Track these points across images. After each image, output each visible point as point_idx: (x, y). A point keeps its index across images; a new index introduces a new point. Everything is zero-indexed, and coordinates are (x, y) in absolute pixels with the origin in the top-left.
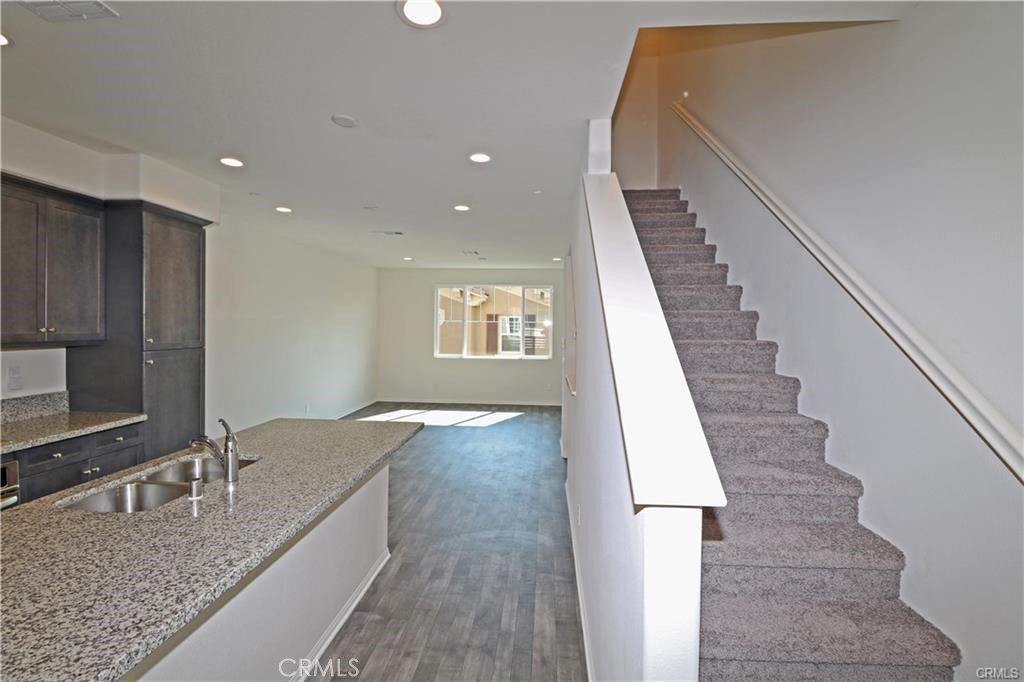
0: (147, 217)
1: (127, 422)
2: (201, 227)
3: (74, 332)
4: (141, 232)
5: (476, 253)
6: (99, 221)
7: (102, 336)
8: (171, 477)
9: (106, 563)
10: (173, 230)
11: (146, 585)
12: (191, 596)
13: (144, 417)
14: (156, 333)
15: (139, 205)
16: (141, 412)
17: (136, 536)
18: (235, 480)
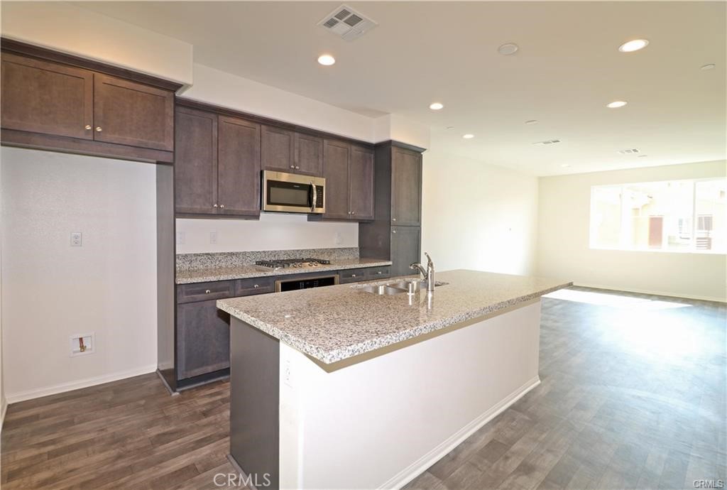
0: (394, 150)
1: (383, 264)
2: (420, 153)
3: (362, 215)
4: (391, 158)
5: (635, 150)
6: (372, 155)
7: (373, 218)
8: (401, 286)
9: (367, 309)
10: (406, 156)
11: (383, 320)
12: (403, 328)
13: (390, 263)
14: (397, 216)
15: (390, 143)
16: (389, 260)
17: (381, 302)
18: (432, 291)
